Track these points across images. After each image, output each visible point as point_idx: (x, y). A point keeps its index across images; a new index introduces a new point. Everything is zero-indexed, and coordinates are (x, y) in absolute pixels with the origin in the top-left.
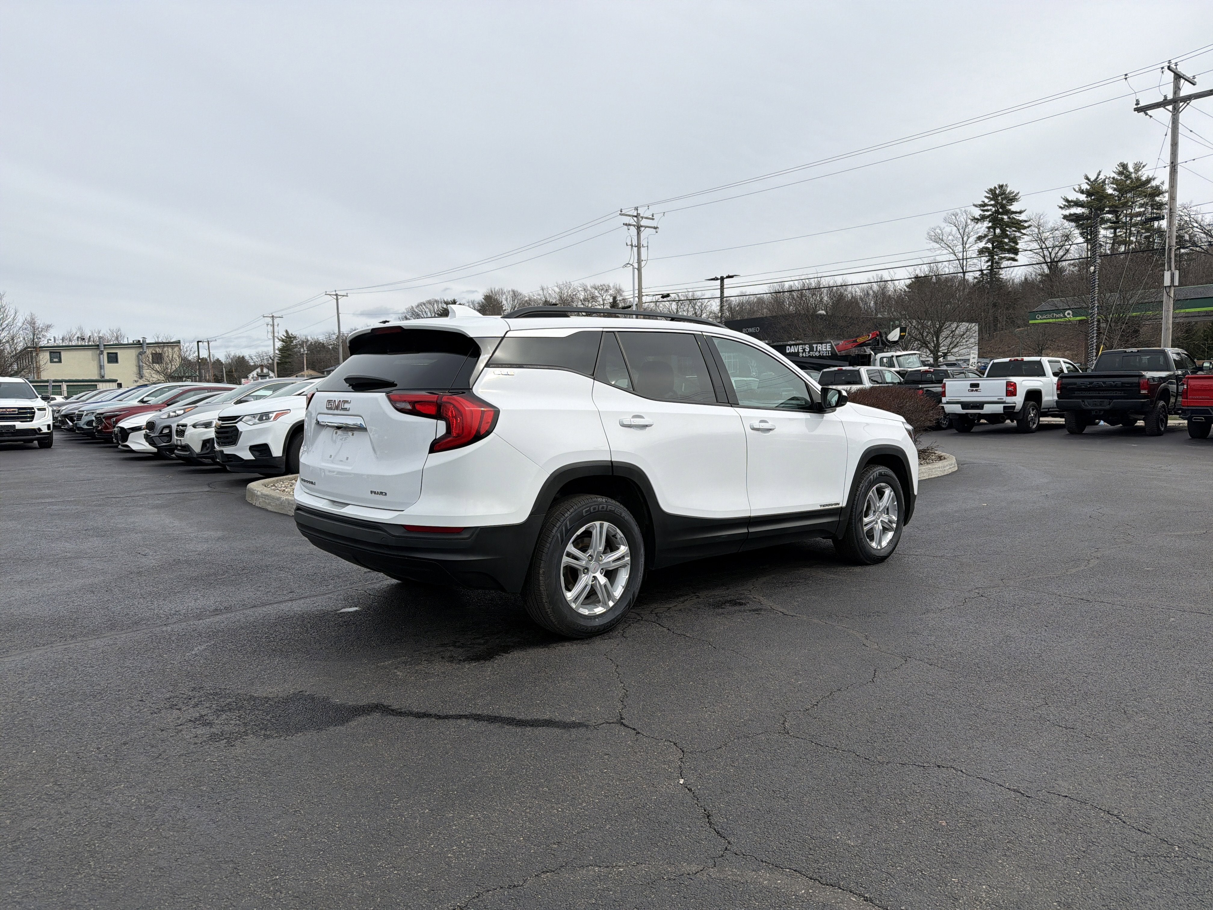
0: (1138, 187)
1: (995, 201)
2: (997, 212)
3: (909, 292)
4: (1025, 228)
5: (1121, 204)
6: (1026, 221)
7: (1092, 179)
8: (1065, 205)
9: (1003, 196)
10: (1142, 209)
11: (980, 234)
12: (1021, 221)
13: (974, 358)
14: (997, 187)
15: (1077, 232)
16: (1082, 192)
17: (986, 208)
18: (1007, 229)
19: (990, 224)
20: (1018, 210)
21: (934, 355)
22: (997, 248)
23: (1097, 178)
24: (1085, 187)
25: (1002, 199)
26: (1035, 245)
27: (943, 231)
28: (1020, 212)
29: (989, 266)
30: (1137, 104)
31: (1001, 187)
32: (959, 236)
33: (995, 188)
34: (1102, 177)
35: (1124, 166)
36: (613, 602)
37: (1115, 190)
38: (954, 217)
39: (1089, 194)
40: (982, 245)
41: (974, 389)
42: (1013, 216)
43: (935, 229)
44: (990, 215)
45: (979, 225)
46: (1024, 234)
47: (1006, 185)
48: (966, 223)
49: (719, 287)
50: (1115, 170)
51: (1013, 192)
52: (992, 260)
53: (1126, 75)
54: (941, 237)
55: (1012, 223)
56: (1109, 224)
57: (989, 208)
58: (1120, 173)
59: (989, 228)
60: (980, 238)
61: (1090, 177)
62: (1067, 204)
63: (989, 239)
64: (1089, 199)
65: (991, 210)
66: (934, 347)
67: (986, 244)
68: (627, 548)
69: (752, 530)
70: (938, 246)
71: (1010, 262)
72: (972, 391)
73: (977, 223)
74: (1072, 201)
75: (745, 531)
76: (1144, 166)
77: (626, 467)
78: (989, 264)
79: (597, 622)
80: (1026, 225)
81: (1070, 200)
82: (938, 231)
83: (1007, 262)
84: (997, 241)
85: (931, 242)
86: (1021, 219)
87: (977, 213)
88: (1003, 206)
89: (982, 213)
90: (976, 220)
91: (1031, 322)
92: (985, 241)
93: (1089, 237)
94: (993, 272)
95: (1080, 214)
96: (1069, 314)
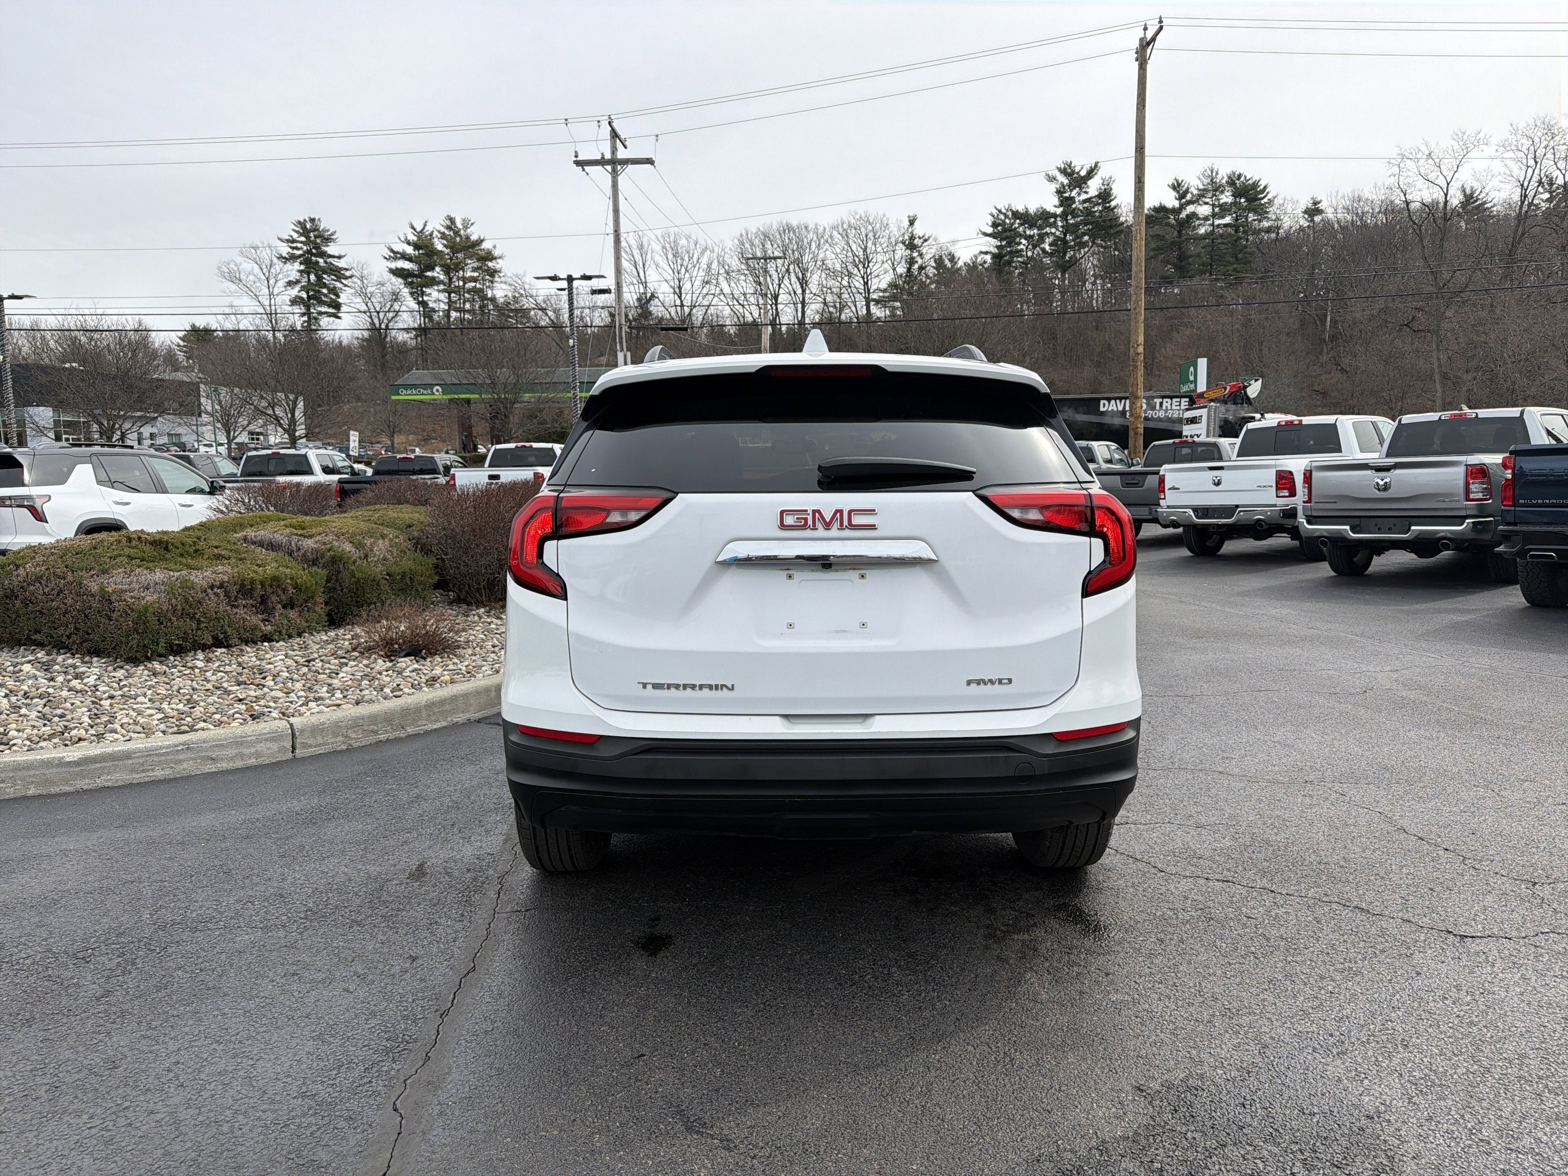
0: (469, 247)
1: (306, 237)
2: (309, 252)
4: (347, 278)
5: (454, 264)
6: (347, 270)
7: (418, 230)
8: (390, 256)
9: (316, 233)
10: (476, 274)
11: (291, 279)
12: (342, 269)
14: (308, 220)
15: (405, 292)
16: (409, 243)
17: (294, 245)
18: (325, 276)
19: (302, 267)
20: (337, 254)
21: (289, 435)
22: (313, 299)
23: (424, 229)
24: (412, 238)
25: (316, 237)
26: (358, 301)
27: (241, 267)
28: (339, 257)
29: (305, 322)
30: (576, 156)
31: (312, 220)
32: (263, 277)
33: (305, 220)
34: (429, 229)
35: (452, 220)
37: (445, 246)
38: (253, 251)
39: (417, 247)
40: (295, 292)
42: (330, 260)
43: (229, 264)
44: (300, 256)
45: (288, 266)
46: (346, 286)
47: (319, 219)
48: (272, 261)
50: (442, 223)
51: (328, 231)
52: (308, 313)
54: (237, 276)
55: (331, 270)
56: (442, 287)
57: (299, 245)
58: (449, 228)
59: (300, 271)
60: (290, 284)
61: (415, 227)
62: (392, 255)
63: (302, 287)
64: (417, 253)
65: (301, 248)
66: (290, 425)
67: (299, 291)
70: (233, 287)
71: (332, 319)
73: (285, 263)
74: (398, 253)
76: (472, 224)
78: (305, 318)
80: (348, 274)
81: (395, 250)
82: (232, 266)
83: (328, 319)
84: (313, 290)
85: (224, 280)
86: (340, 265)
87: (285, 250)
88: (317, 247)
89: (290, 250)
90: (285, 259)
91: (394, 397)
92: (297, 288)
93: (420, 299)
94: (310, 328)
95: (408, 270)
96: (437, 390)
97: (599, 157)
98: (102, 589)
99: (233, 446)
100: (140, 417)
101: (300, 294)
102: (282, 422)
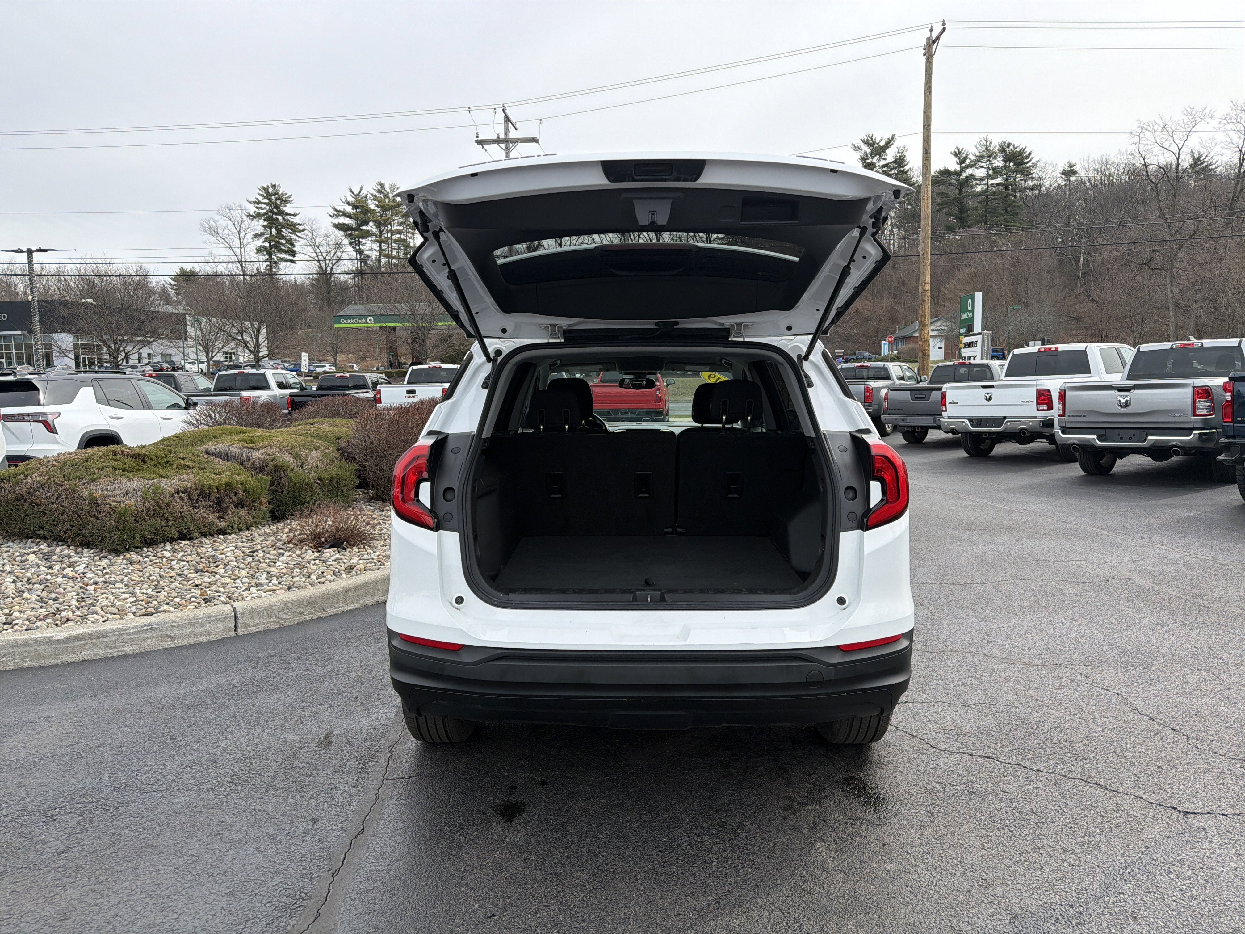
0: (395, 207)
1: (269, 199)
2: (271, 211)
3: (175, 285)
4: (300, 231)
5: (384, 220)
6: (300, 225)
7: (356, 193)
9: (277, 196)
10: (401, 228)
11: (257, 232)
12: (296, 224)
13: (305, 360)
14: (270, 186)
15: (346, 241)
16: (348, 204)
17: (260, 206)
18: (283, 230)
19: (266, 223)
20: (293, 213)
21: (255, 355)
22: (275, 248)
23: (360, 192)
24: (351, 199)
25: (276, 199)
26: (310, 249)
27: (218, 224)
28: (295, 215)
29: (267, 266)
30: (477, 137)
31: (274, 186)
32: (236, 231)
33: (268, 186)
34: (364, 192)
35: (382, 186)
37: (377, 206)
38: (228, 211)
39: (355, 207)
40: (259, 242)
41: (411, 395)
42: (287, 217)
43: (209, 221)
44: (264, 214)
45: (255, 222)
46: (300, 237)
47: (279, 185)
48: (242, 218)
50: (374, 187)
51: (286, 194)
52: (270, 259)
54: (216, 230)
55: (288, 225)
56: (374, 238)
57: (264, 206)
58: (380, 192)
59: (265, 226)
60: (256, 236)
61: (353, 190)
62: (335, 213)
63: (266, 238)
64: (355, 211)
65: (265, 208)
66: (255, 348)
67: (263, 242)
70: (212, 239)
71: (289, 263)
72: (409, 397)
73: (252, 220)
74: (340, 211)
78: (268, 263)
80: (301, 228)
81: (338, 209)
82: (212, 222)
83: (285, 263)
84: (274, 241)
85: (205, 234)
87: (252, 209)
88: (277, 207)
89: (257, 210)
90: (252, 217)
91: (336, 326)
92: (262, 239)
93: (358, 248)
94: (272, 271)
95: (348, 225)
96: (370, 320)
97: (495, 137)
98: (91, 495)
99: (212, 363)
100: (140, 342)
101: (264, 244)
102: (248, 345)
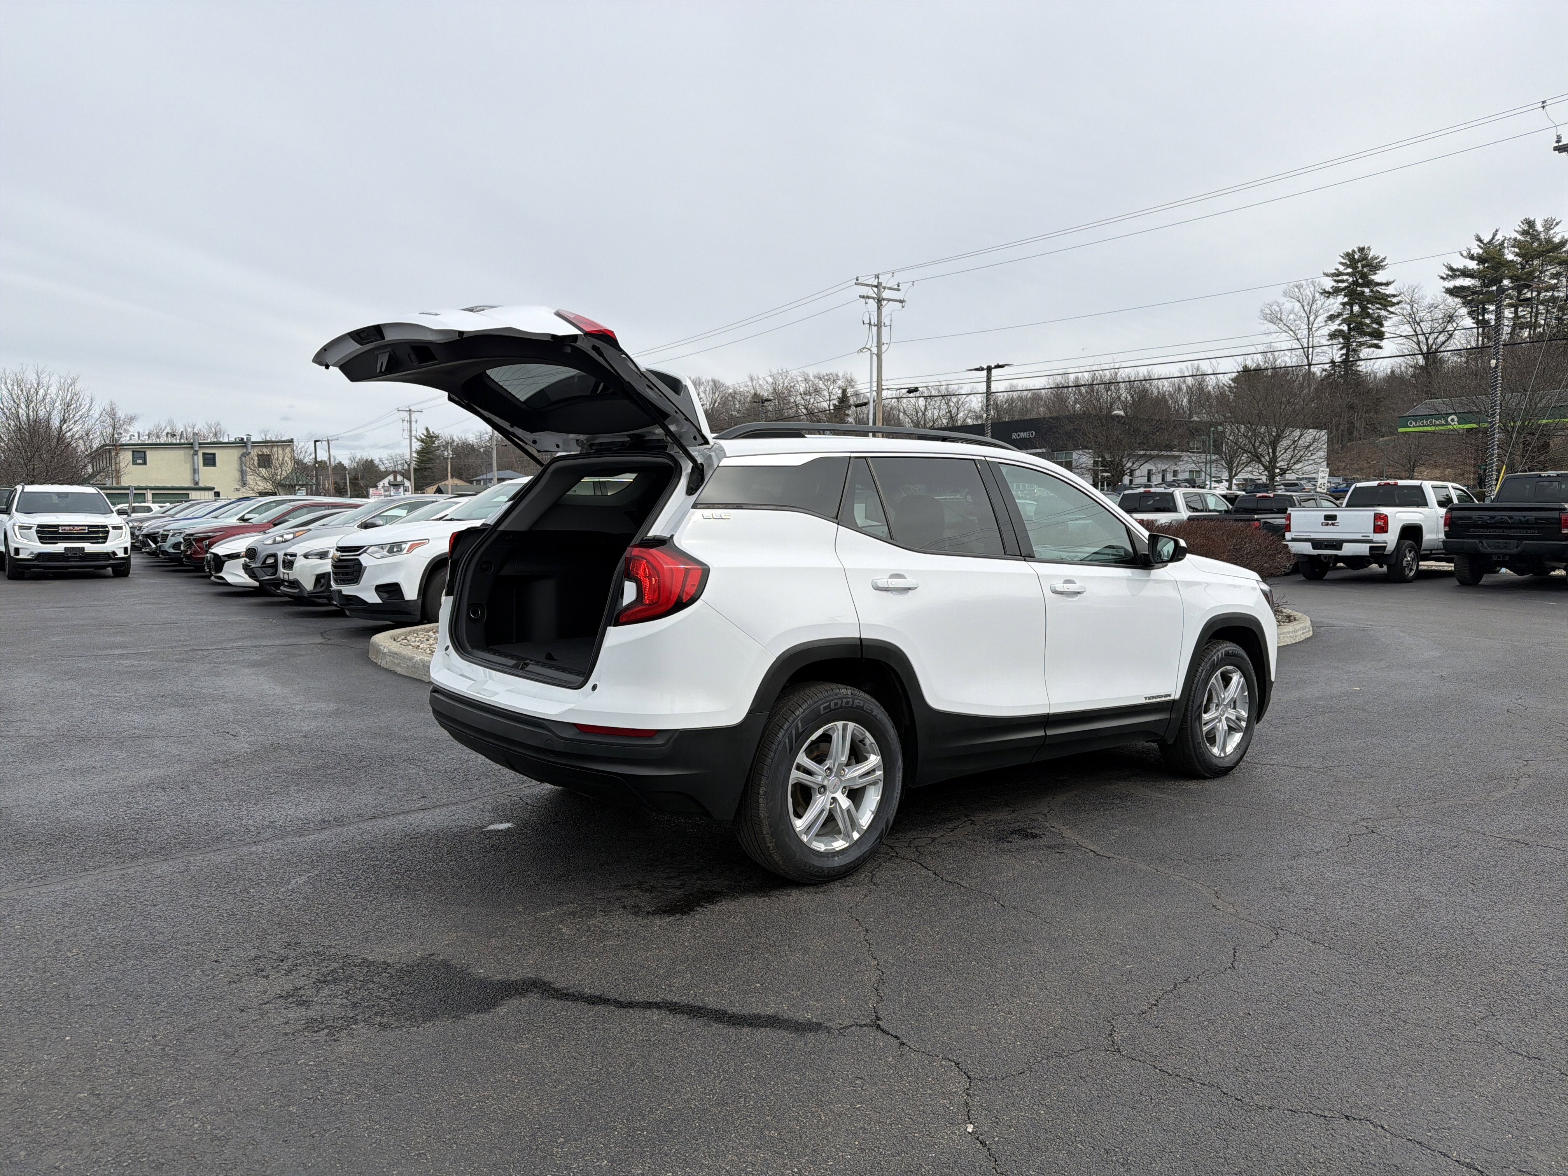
0: (1548, 251)
1: (1352, 268)
2: (1355, 283)
3: (1235, 387)
4: (1393, 304)
5: (1526, 273)
6: (1394, 296)
7: (1486, 240)
8: (1448, 275)
9: (1364, 262)
10: (1554, 281)
11: (1332, 313)
12: (1388, 296)
13: (1323, 477)
14: (1356, 250)
15: (1464, 311)
16: (1472, 258)
17: (1340, 278)
18: (1369, 306)
19: (1346, 300)
20: (1385, 281)
21: (1269, 472)
22: (1355, 331)
23: (1493, 238)
24: (1477, 251)
25: (1363, 267)
26: (1407, 330)
27: (1283, 308)
28: (1387, 284)
29: (1343, 355)
30: (1558, 142)
31: (1361, 250)
32: (1304, 315)
33: (1354, 251)
34: (1499, 237)
35: (1531, 224)
36: (858, 833)
37: (1517, 255)
38: (1296, 290)
39: (1481, 260)
40: (1334, 326)
41: (1330, 522)
42: (1378, 288)
43: (1271, 306)
44: (1346, 287)
45: (1332, 300)
46: (1392, 313)
47: (1369, 248)
48: (1314, 297)
49: (985, 379)
50: (1518, 228)
51: (1378, 257)
52: (1347, 345)
53: (1544, 102)
54: (1279, 316)
55: (1376, 298)
57: (1345, 277)
58: (1525, 233)
59: (1344, 304)
60: (1332, 318)
61: (1482, 238)
62: (1450, 273)
63: (1344, 319)
64: (1481, 266)
65: (1347, 280)
66: (1270, 462)
67: (1340, 325)
68: (879, 758)
69: (1050, 732)
70: (1273, 328)
71: (1372, 349)
72: (1327, 524)
73: (1328, 297)
74: (1458, 270)
75: (1041, 733)
76: (1557, 224)
77: (880, 647)
78: (1344, 351)
79: (837, 862)
80: (1395, 300)
81: (1455, 267)
82: (1275, 307)
83: (1367, 350)
84: (1355, 322)
85: (1266, 322)
86: (1387, 292)
87: (1329, 284)
88: (1364, 276)
89: (1335, 284)
90: (1327, 294)
91: (1400, 430)
92: (1338, 322)
93: (1481, 318)
94: (1348, 363)
95: (1469, 287)
96: (1453, 420)
101: (1341, 327)
102: (1263, 459)
